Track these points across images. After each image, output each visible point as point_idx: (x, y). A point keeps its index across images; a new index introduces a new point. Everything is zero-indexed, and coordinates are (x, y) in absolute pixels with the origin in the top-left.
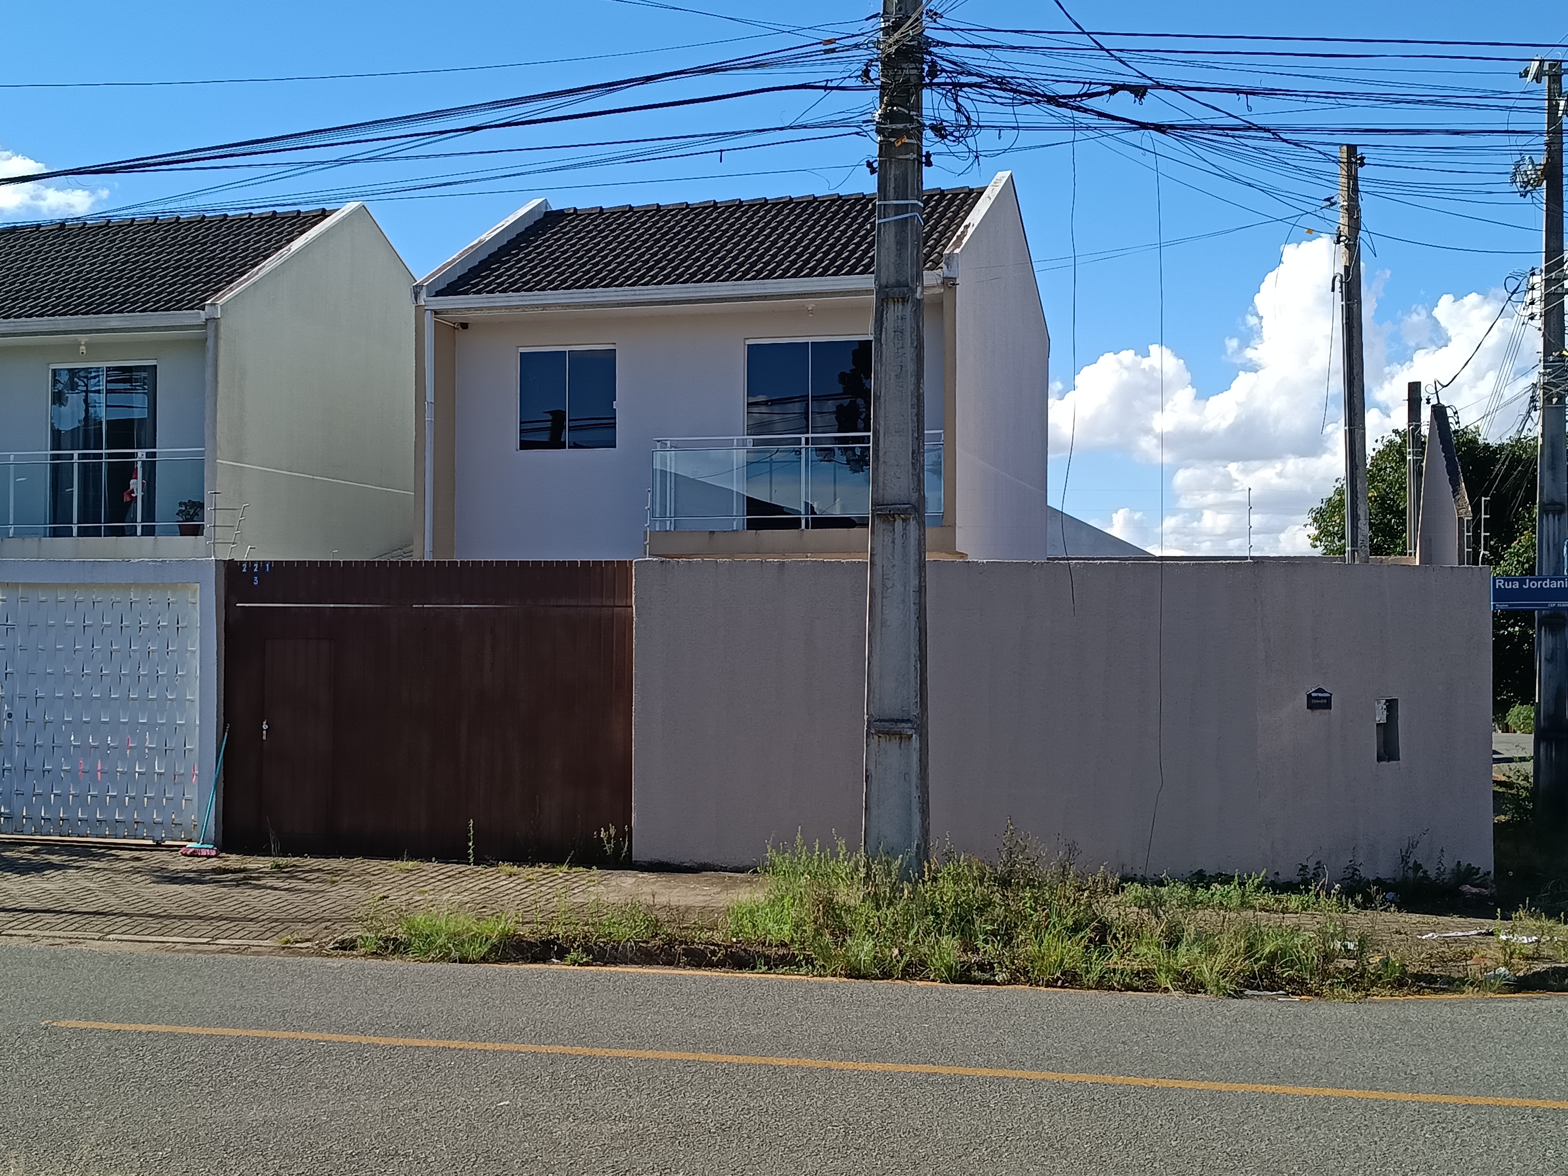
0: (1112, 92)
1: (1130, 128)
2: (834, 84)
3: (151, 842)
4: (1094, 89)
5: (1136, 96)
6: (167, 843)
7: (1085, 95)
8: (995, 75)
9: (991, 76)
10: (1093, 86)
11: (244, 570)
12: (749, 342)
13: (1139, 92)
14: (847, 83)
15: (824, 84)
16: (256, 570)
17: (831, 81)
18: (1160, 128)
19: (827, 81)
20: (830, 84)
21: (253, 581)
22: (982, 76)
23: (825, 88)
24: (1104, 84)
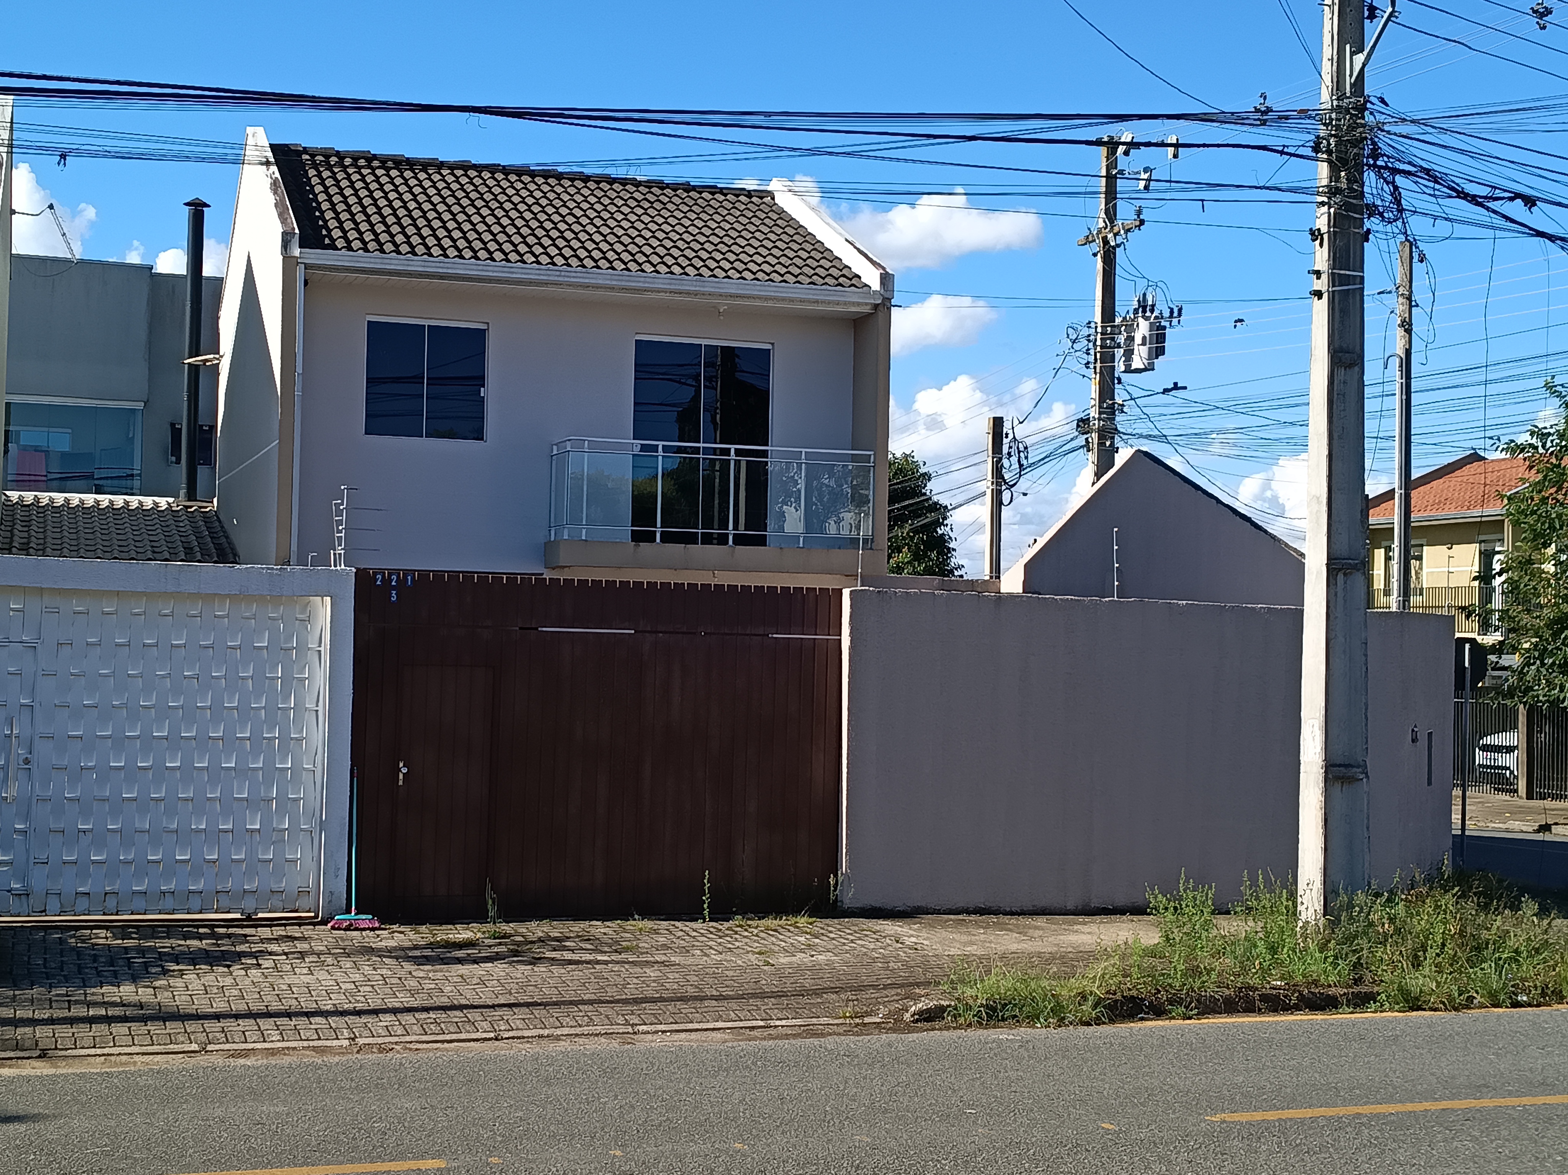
0: (1511, 199)
1: (1528, 234)
2: (1291, 150)
3: (238, 916)
4: (1498, 193)
5: (1525, 205)
6: (260, 915)
7: (1491, 198)
8: (1427, 167)
9: (1421, 167)
10: (1497, 191)
11: (378, 583)
12: (638, 337)
13: (1530, 202)
14: (1301, 151)
15: (1280, 148)
16: (393, 583)
17: (1288, 147)
18: (1552, 238)
19: (1284, 146)
20: (1286, 150)
21: (390, 596)
22: (1415, 166)
23: (1282, 153)
24: (1505, 191)
